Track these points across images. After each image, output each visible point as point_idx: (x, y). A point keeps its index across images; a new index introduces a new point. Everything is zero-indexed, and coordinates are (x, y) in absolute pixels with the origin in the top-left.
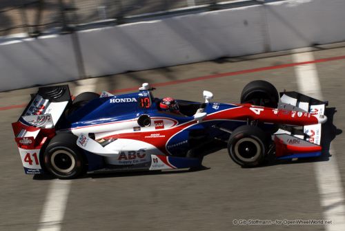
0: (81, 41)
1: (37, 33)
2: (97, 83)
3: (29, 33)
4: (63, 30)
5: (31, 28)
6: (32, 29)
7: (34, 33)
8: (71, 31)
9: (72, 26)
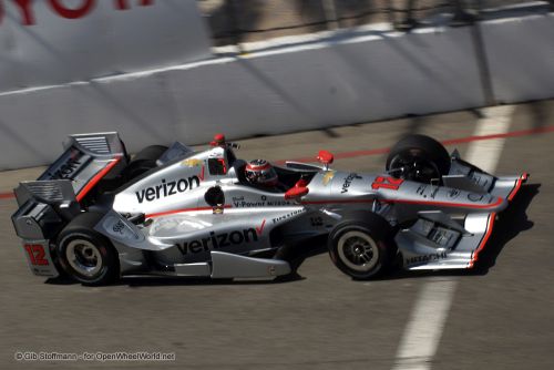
0: (486, 38)
1: (410, 23)
2: (514, 115)
3: (395, 23)
4: (455, 19)
5: (399, 14)
6: (400, 17)
7: (404, 23)
8: (470, 21)
9: (472, 12)
